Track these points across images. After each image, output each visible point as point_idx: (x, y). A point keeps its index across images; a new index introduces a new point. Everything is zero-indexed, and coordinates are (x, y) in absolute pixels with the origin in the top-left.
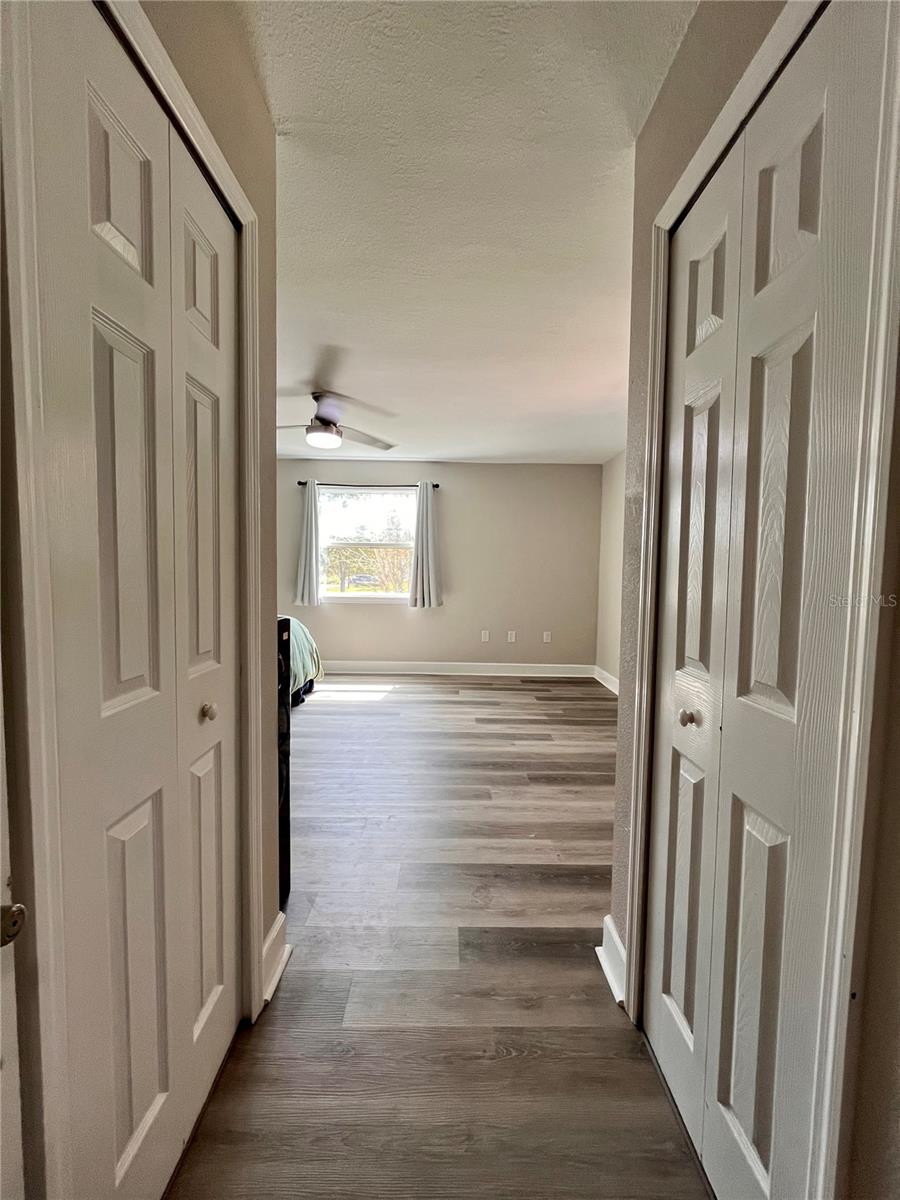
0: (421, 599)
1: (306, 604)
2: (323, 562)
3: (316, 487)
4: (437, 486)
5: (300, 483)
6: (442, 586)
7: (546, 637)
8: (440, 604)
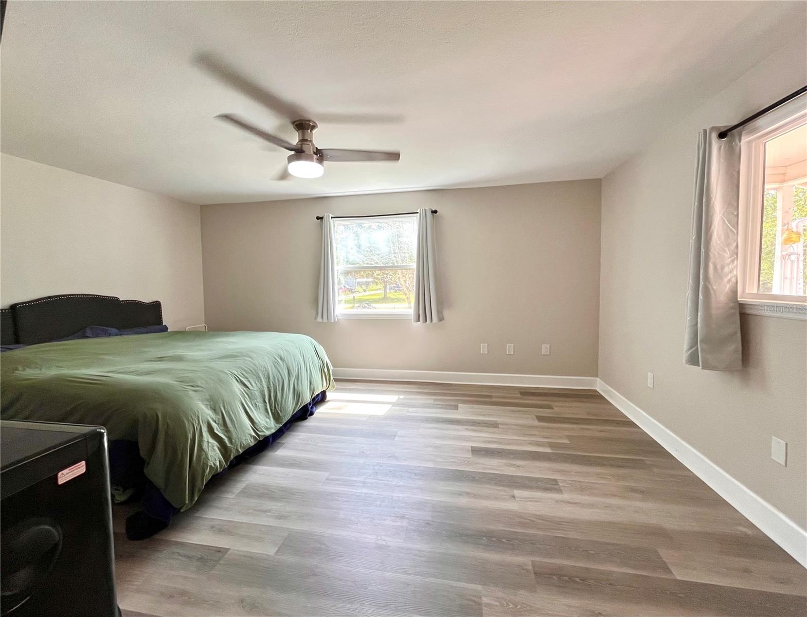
0: (423, 314)
1: (325, 320)
2: (339, 283)
3: (331, 220)
4: (435, 212)
5: (318, 218)
6: (443, 302)
7: (545, 349)
8: (441, 319)
